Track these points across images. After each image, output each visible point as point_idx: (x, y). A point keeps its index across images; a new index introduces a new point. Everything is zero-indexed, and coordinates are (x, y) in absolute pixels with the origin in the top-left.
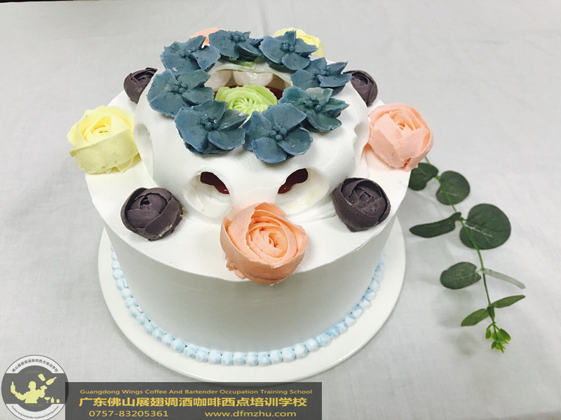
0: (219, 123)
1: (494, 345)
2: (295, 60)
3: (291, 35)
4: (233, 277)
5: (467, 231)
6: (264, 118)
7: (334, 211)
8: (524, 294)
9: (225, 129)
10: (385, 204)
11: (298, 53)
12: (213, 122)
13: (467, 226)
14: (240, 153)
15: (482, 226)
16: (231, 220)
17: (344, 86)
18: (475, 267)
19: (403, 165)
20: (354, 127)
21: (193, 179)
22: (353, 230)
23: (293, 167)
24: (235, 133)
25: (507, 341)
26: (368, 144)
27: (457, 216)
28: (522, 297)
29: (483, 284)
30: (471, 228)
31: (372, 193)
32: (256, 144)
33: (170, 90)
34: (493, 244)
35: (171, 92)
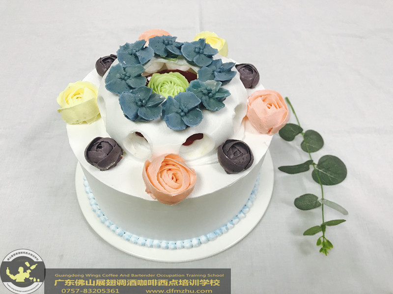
0: (147, 102)
1: (321, 250)
2: (203, 59)
3: (202, 41)
4: (149, 197)
5: (316, 172)
6: (175, 101)
7: (218, 160)
8: (345, 219)
9: (150, 107)
10: (249, 159)
11: (205, 55)
12: (142, 102)
13: (317, 169)
14: (159, 122)
15: (327, 169)
16: (151, 161)
17: (231, 80)
18: (317, 198)
19: (267, 132)
20: (234, 107)
21: (129, 135)
22: (228, 173)
23: (192, 132)
24: (156, 110)
25: (331, 248)
26: (246, 116)
27: (310, 162)
28: (344, 221)
29: (321, 209)
30: (320, 170)
31: (242, 150)
32: (168, 118)
33: (119, 77)
34: (334, 182)
35: (120, 78)
